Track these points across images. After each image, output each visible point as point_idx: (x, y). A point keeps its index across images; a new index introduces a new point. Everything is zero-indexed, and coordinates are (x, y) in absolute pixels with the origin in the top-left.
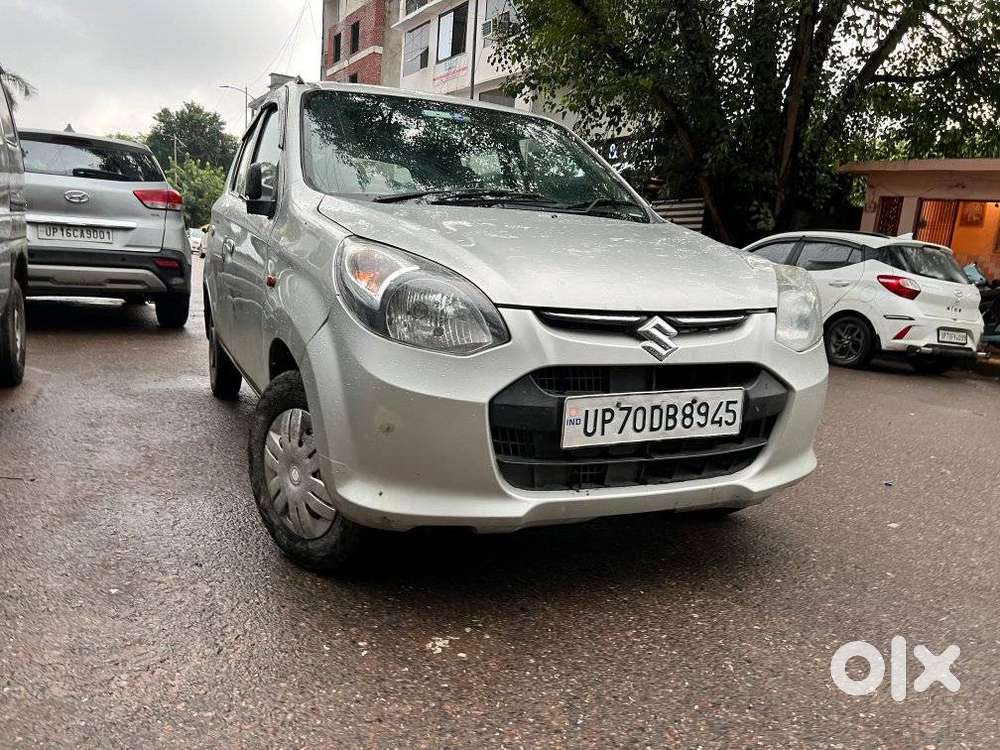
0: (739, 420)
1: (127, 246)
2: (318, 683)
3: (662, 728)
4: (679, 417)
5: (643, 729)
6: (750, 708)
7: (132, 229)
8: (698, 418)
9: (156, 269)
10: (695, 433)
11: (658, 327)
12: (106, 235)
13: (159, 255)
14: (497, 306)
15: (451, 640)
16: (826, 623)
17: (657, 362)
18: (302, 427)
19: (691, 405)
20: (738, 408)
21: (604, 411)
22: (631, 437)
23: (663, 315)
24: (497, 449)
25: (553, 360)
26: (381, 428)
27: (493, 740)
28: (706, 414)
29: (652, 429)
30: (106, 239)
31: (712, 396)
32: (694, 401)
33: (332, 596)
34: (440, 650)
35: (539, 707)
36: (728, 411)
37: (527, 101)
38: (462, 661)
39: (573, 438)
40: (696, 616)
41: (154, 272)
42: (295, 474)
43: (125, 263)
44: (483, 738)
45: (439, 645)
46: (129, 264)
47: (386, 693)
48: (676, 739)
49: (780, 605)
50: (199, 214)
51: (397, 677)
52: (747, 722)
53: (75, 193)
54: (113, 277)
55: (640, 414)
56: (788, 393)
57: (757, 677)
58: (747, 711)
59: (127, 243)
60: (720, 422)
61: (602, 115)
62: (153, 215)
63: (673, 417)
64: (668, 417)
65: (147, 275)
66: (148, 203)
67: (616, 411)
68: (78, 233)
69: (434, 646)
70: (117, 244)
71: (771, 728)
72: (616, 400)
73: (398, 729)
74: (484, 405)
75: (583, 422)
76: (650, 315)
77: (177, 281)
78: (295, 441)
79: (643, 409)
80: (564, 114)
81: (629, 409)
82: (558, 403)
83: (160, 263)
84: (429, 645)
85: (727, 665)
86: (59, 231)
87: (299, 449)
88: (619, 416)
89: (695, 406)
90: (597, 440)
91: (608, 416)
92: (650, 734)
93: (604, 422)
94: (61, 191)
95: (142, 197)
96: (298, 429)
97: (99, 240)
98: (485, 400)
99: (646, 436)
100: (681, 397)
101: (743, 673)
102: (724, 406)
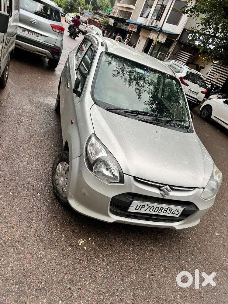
0: (180, 214)
1: (45, 42)
2: (49, 246)
3: (122, 291)
4: (163, 210)
5: (117, 290)
6: (146, 292)
7: (47, 37)
8: (168, 211)
9: (51, 51)
10: (166, 214)
11: (167, 189)
12: (39, 36)
13: (53, 47)
14: (123, 173)
15: (84, 241)
16: (179, 268)
17: (163, 197)
18: (67, 170)
19: (168, 209)
20: (180, 212)
21: (143, 206)
22: (148, 212)
23: (169, 186)
24: (111, 205)
25: (133, 191)
26: (83, 193)
27: (82, 281)
28: (171, 211)
29: (154, 211)
30: (39, 38)
31: (174, 208)
32: (169, 208)
33: (61, 214)
34: (80, 244)
35: (97, 273)
36: (177, 211)
37: (188, 16)
38: (85, 251)
39: (131, 209)
40: (147, 253)
41: (50, 52)
42: (62, 179)
43: (42, 47)
44: (81, 279)
45: (81, 242)
46: (43, 47)
47: (64, 256)
48: (124, 296)
49: (171, 257)
50: (73, 8)
51: (67, 251)
52: (143, 296)
53: (33, 20)
54: (38, 50)
55: (152, 208)
56: (196, 210)
57: (152, 282)
58: (145, 293)
59: (45, 41)
60: (174, 214)
61: (212, 28)
62: (55, 33)
63: (162, 210)
64: (160, 210)
65: (48, 52)
66: (54, 29)
67: (146, 206)
68: (31, 33)
69: (80, 242)
70: (41, 40)
71: (147, 301)
72: (147, 204)
73: (62, 269)
74: (110, 198)
75: (136, 207)
76: (166, 185)
77: (56, 57)
78: (64, 172)
79: (154, 207)
80: (199, 26)
81: (150, 206)
82: (131, 202)
83: (53, 50)
84: (79, 241)
85: (147, 275)
86: (26, 31)
87: (65, 175)
88: (146, 207)
89: (169, 209)
90: (138, 211)
91: (143, 207)
92: (119, 292)
93: (142, 208)
94: (29, 18)
95: (53, 27)
96: (66, 170)
97: (37, 37)
98: (111, 197)
99: (152, 213)
100: (165, 206)
101: (150, 279)
102: (177, 210)
